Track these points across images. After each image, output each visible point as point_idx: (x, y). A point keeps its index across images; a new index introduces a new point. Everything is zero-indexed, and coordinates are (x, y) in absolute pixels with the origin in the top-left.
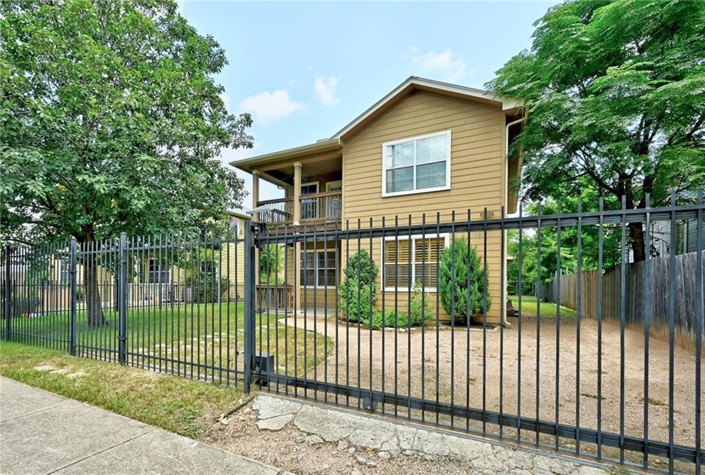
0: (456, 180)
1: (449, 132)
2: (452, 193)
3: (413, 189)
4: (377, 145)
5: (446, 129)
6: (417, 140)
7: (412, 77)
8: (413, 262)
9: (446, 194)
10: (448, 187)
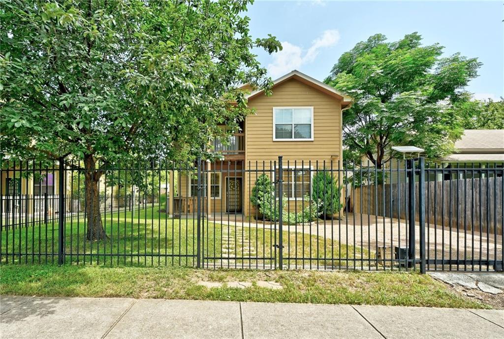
0: (317, 136)
1: (312, 107)
2: (314, 143)
3: (292, 138)
4: (271, 107)
5: (311, 106)
6: (295, 109)
7: (295, 71)
8: (293, 183)
9: (311, 143)
10: (312, 139)
